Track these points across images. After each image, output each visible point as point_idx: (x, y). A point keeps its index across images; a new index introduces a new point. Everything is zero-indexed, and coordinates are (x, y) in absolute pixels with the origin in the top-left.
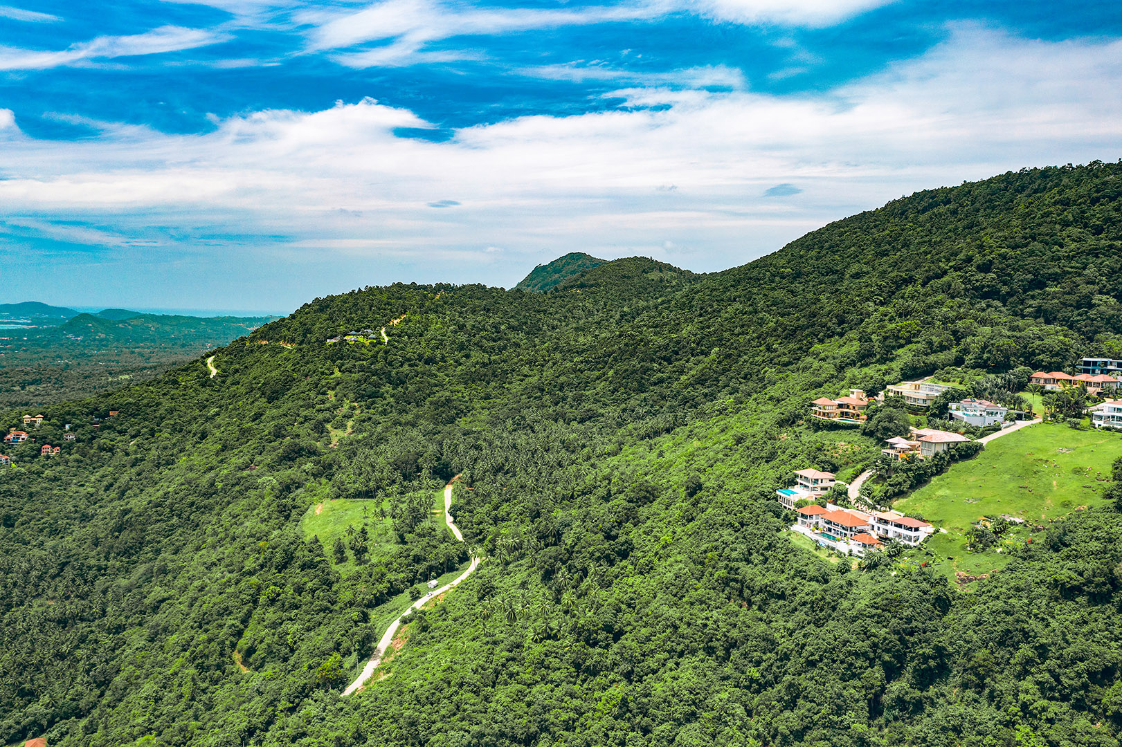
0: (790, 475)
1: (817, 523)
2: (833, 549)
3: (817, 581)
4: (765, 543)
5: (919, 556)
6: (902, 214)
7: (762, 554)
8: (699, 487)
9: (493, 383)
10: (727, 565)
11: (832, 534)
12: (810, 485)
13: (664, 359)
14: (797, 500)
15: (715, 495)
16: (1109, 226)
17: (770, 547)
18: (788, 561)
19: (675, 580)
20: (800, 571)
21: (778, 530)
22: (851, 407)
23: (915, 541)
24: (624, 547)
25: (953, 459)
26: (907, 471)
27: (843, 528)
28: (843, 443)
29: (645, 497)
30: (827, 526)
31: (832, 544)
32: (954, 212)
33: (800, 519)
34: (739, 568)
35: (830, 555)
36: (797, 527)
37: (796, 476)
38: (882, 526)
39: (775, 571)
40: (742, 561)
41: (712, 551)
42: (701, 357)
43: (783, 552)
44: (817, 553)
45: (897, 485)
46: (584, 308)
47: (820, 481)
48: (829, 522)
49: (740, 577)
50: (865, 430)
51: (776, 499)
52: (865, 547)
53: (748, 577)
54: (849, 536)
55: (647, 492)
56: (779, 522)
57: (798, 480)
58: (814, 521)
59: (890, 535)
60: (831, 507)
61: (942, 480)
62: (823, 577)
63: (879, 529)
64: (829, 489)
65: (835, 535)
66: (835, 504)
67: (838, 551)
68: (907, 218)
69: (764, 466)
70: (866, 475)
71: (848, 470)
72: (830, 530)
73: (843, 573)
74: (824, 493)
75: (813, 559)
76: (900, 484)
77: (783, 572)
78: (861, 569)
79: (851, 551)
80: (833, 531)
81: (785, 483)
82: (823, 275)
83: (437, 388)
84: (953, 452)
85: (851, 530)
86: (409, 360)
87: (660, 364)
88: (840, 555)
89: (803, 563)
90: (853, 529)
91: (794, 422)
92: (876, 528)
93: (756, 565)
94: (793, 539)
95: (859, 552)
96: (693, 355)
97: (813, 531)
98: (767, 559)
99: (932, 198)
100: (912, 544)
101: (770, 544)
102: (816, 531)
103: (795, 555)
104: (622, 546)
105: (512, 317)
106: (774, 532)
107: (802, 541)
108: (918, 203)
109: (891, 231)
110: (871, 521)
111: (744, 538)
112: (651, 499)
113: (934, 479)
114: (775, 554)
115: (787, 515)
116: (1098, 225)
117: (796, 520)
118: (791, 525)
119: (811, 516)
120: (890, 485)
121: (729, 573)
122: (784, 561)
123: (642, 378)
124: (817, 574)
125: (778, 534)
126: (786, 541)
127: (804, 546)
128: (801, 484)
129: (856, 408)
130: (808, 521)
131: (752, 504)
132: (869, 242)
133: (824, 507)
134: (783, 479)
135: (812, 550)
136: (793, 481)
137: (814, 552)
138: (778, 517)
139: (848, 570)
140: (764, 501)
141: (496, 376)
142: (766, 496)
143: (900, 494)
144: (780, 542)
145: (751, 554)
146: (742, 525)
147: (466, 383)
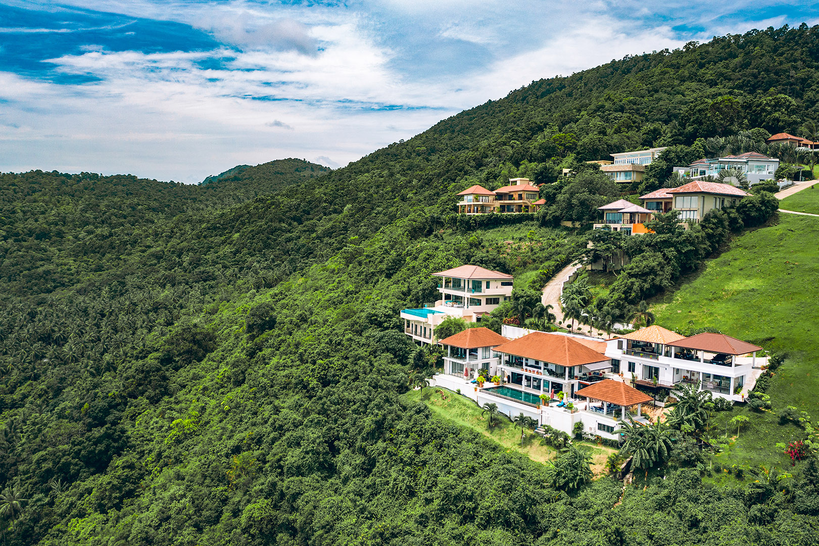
0: (427, 283)
1: (486, 366)
2: (533, 424)
3: (507, 524)
4: (368, 422)
5: (764, 429)
6: (523, 99)
7: (363, 451)
8: (271, 324)
9: (109, 255)
10: (274, 485)
11: (523, 388)
12: (466, 295)
13: (294, 219)
14: (440, 322)
15: (290, 334)
16: (722, 80)
17: (379, 430)
18: (424, 463)
19: (157, 528)
20: (457, 498)
21: (403, 389)
22: (516, 196)
23: (736, 391)
24: (101, 447)
25: (736, 229)
26: (656, 247)
27: (551, 373)
28: (511, 242)
29: (189, 352)
30: (509, 370)
31: (529, 411)
32: (570, 95)
33: (448, 360)
34: (299, 494)
35: (526, 441)
36: (444, 380)
37: (437, 283)
38: (641, 362)
39: (393, 494)
40: (311, 470)
41: (249, 448)
42: (333, 215)
43: (410, 441)
44: (494, 438)
45: (647, 274)
46: (235, 197)
47: (484, 285)
48: (516, 361)
49: (298, 519)
50: (544, 217)
51: (400, 327)
52: (618, 414)
53: (322, 517)
54: (566, 390)
55: (195, 341)
56: (401, 372)
57: (443, 291)
58: (479, 362)
59: (666, 379)
60: (511, 332)
61: (726, 263)
62: (522, 512)
63: (632, 367)
64: (501, 300)
65: (531, 391)
66: (520, 324)
67: (548, 430)
68: (527, 103)
69: (383, 282)
70: (569, 271)
71: (529, 274)
72: (517, 379)
73: (573, 492)
74: (492, 308)
75: (486, 455)
76: (652, 271)
77: (412, 494)
78: (616, 473)
79: (579, 427)
80: (524, 382)
81: (417, 300)
82: (455, 150)
83: (41, 263)
84: (734, 214)
85: (571, 376)
86: (17, 234)
87: (290, 224)
88: (555, 441)
89: (462, 466)
90: (576, 372)
91: (430, 232)
92: (624, 367)
93: (346, 481)
94: (437, 408)
95: (601, 427)
96: (325, 214)
97: (479, 383)
98: (372, 463)
99: (549, 85)
100: (731, 397)
101: (379, 424)
102: (487, 385)
103: (440, 448)
104: (95, 444)
105: (155, 199)
106: (392, 394)
107: (454, 411)
108: (537, 90)
109: (516, 113)
110: (612, 351)
111: (323, 412)
112: (200, 354)
113: (711, 264)
114: (391, 449)
115: (420, 355)
116: (711, 80)
117: (440, 364)
118: (431, 375)
119: (473, 351)
120: (630, 275)
121: (276, 507)
122: (414, 465)
123: (268, 238)
124: (504, 503)
125: (403, 398)
126: (419, 412)
127: (460, 422)
128: (448, 297)
129: (524, 196)
130: (467, 362)
131: (350, 340)
132: (495, 123)
133: (499, 331)
134: (414, 292)
135: (481, 429)
136: (431, 293)
137: (487, 434)
138: (403, 361)
139: (584, 483)
140: (378, 333)
141: (113, 248)
142: (380, 324)
143: (656, 293)
144: (405, 415)
145: (335, 451)
146: (325, 382)
147: (76, 256)
